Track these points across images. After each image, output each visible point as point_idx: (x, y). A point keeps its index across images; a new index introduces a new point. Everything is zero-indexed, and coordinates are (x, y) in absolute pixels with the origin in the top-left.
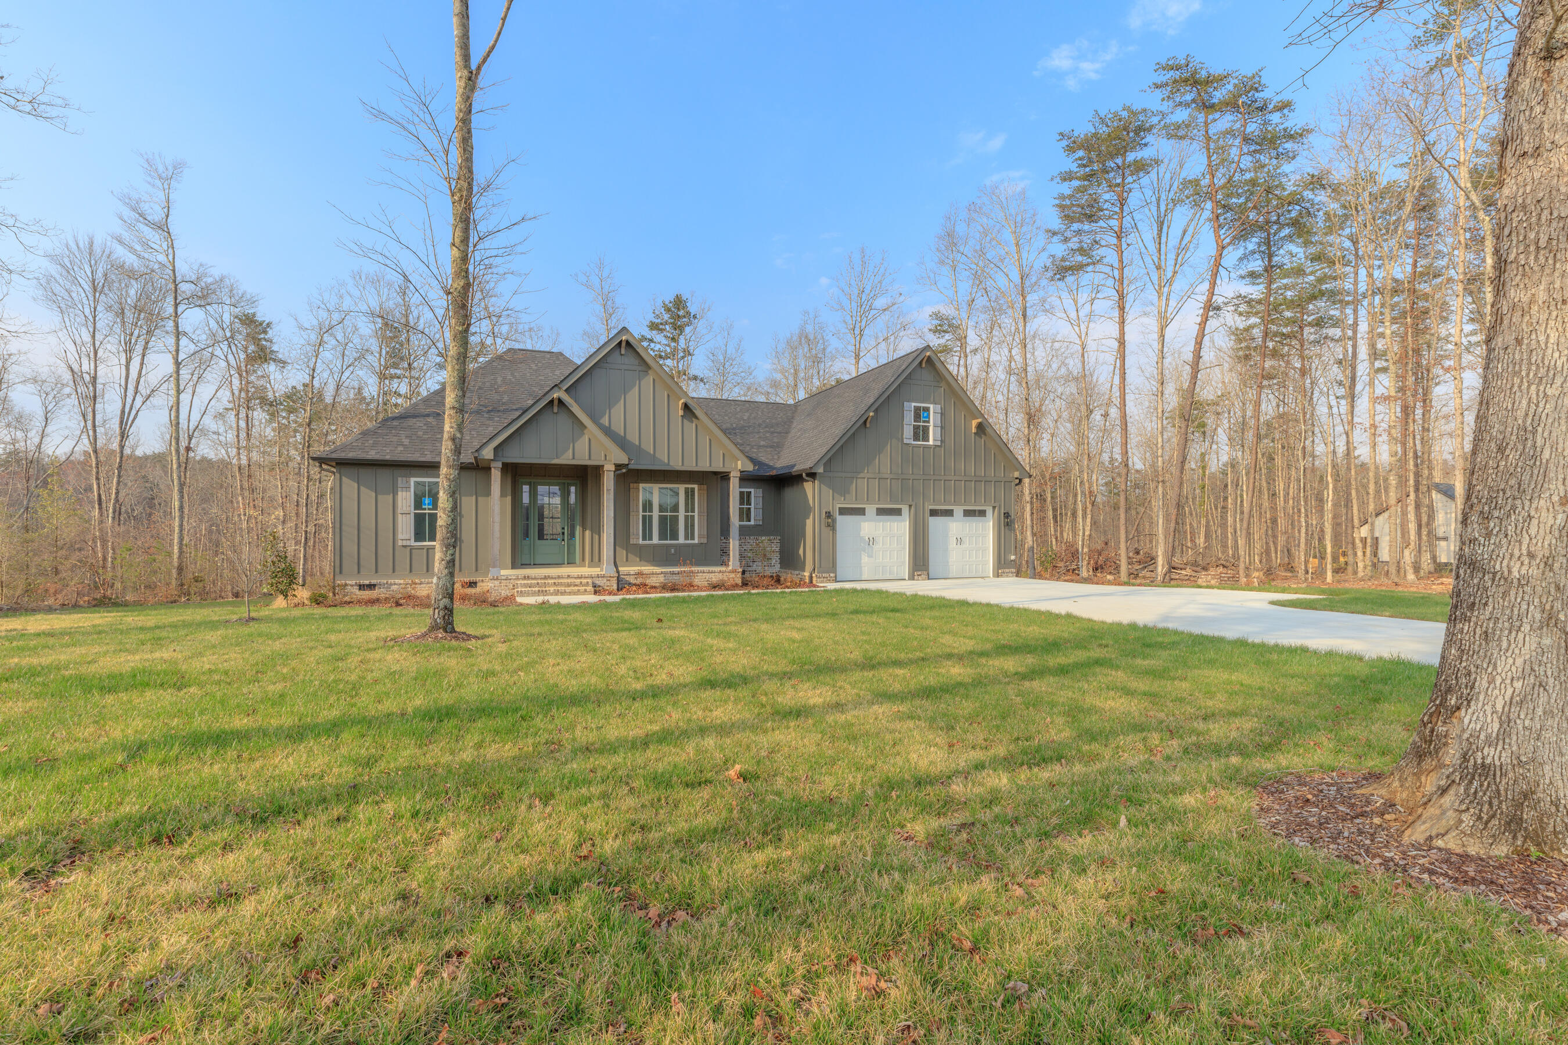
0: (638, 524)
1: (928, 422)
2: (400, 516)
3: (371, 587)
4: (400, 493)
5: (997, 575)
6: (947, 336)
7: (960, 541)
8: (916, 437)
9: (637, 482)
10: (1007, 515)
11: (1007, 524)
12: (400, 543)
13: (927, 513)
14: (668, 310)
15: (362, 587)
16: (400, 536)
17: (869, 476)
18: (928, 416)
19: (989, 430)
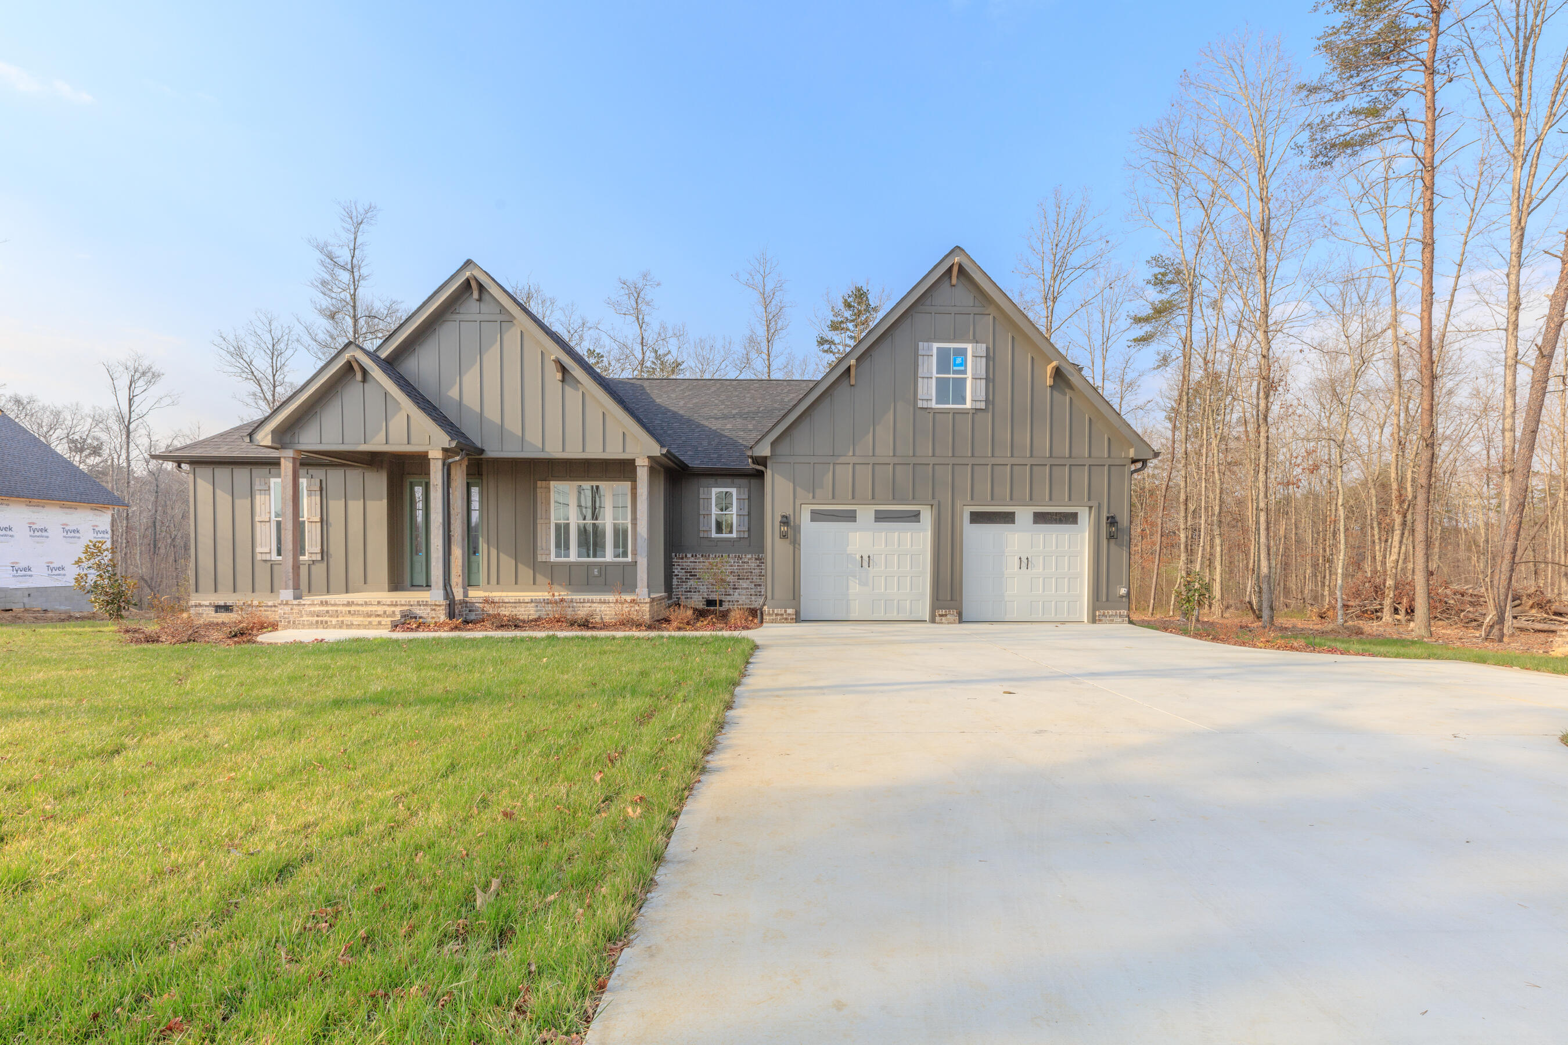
0: (548, 535)
1: (964, 372)
2: (258, 524)
3: (227, 608)
4: (258, 497)
5: (1094, 620)
6: (1174, 288)
7: (1026, 563)
8: (942, 397)
9: (546, 479)
10: (1112, 521)
11: (1111, 537)
12: (259, 557)
13: (967, 517)
14: (848, 306)
15: (218, 608)
16: (258, 550)
17: (855, 460)
18: (964, 363)
19: (1074, 379)
